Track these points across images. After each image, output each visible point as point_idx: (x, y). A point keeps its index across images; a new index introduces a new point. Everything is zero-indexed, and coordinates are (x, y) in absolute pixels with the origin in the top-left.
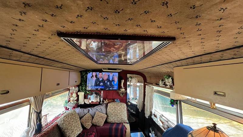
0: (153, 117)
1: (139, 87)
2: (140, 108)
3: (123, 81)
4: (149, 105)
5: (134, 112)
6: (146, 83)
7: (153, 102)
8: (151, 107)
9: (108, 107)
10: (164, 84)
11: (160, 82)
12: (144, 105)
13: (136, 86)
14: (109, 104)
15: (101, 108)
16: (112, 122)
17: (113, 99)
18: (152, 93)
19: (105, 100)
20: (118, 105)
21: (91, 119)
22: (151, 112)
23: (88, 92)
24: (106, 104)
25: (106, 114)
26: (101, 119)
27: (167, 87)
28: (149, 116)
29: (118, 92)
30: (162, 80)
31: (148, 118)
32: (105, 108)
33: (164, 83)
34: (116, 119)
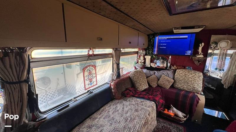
1: (231, 55)
2: (227, 83)
9: (176, 73)
15: (167, 73)
17: (183, 66)
19: (173, 66)
20: (190, 72)
21: (157, 80)
24: (173, 70)
25: (174, 79)
26: (167, 82)
29: (191, 58)
34: (186, 87)
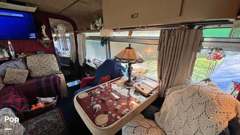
0: (87, 63)
1: (69, 38)
2: (74, 59)
3: (44, 28)
4: (82, 53)
5: (67, 66)
6: (76, 31)
7: (86, 49)
8: (85, 54)
9: (28, 62)
10: (95, 28)
11: (91, 26)
12: (77, 55)
13: (66, 38)
14: (27, 57)
15: (15, 64)
16: (38, 76)
17: (33, 52)
18: (84, 40)
19: (21, 54)
20: (43, 56)
22: (85, 60)
24: (22, 58)
25: (27, 69)
27: (98, 29)
28: (83, 64)
29: (39, 42)
30: (93, 24)
31: (82, 65)
32: (22, 63)
33: (95, 26)
34: (44, 72)
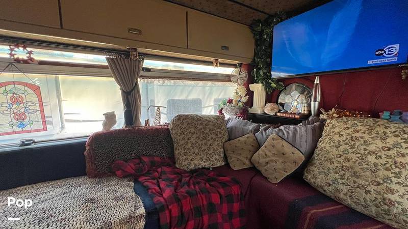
15: (295, 132)
19: (328, 111)
20: (381, 129)
21: (253, 149)
23: (273, 85)
34: (345, 188)
